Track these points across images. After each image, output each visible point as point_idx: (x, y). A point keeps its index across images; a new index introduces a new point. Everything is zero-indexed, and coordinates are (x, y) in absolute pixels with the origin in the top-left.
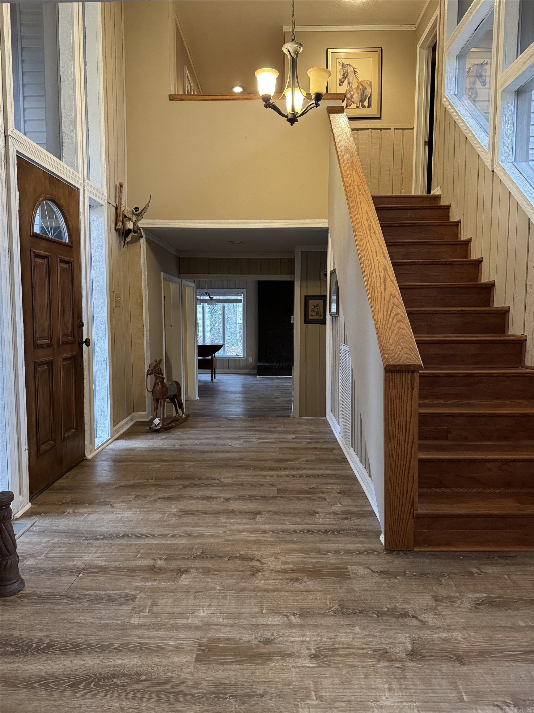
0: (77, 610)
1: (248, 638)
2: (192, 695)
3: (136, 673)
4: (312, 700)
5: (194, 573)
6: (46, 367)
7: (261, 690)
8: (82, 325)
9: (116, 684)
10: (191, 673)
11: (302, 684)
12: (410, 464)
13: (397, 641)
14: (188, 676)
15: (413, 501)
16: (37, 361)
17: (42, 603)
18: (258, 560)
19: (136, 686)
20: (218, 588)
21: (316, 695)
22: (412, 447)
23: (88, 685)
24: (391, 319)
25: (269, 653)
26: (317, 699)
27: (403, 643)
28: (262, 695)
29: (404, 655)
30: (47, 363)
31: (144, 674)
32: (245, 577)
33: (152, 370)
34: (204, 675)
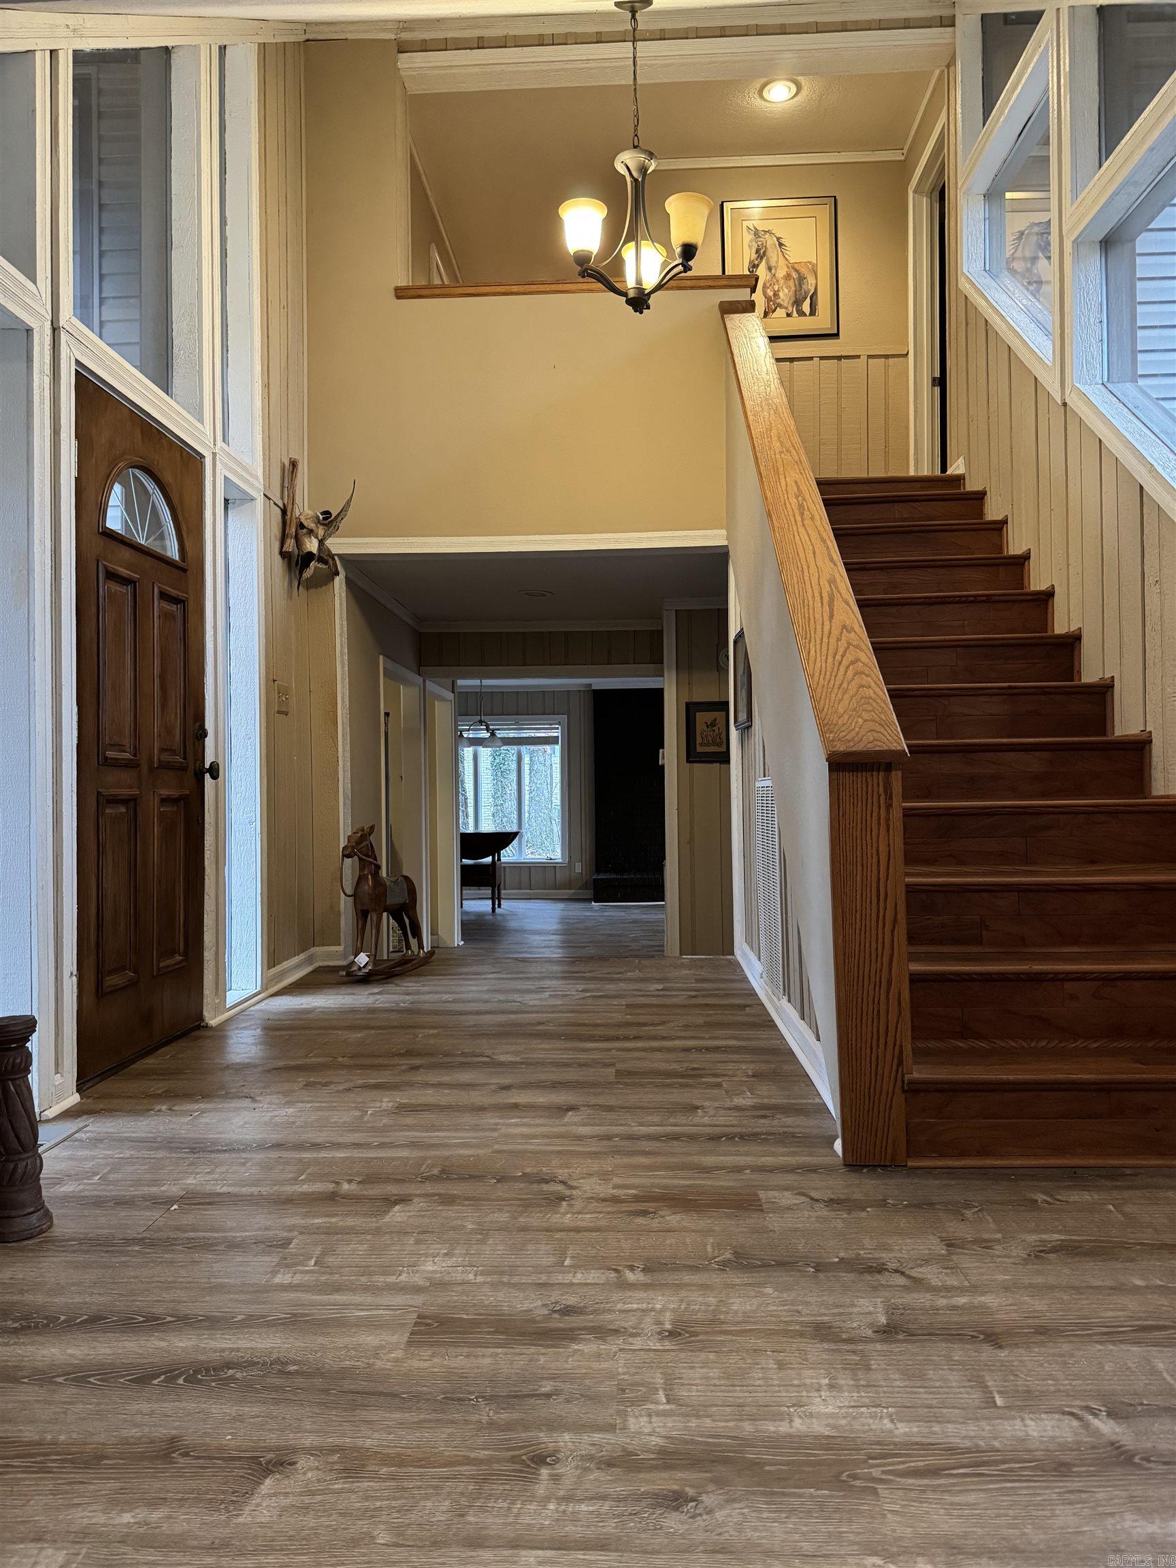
0: (161, 1262)
1: (527, 1305)
2: (396, 1395)
3: (277, 1361)
4: (657, 1403)
5: (419, 1204)
6: (123, 810)
7: (547, 1387)
8: (204, 734)
9: (232, 1378)
10: (397, 1360)
11: (637, 1378)
12: (890, 970)
13: (856, 1310)
14: (389, 1365)
15: (901, 1052)
16: (105, 792)
17: (86, 1252)
18: (561, 1182)
19: (278, 1381)
20: (470, 1227)
21: (667, 1396)
22: (893, 931)
23: (171, 1379)
24: (842, 669)
25: (572, 1330)
26: (668, 1402)
27: (870, 1313)
28: (548, 1396)
29: (869, 1333)
30: (125, 801)
31: (295, 1363)
32: (530, 1209)
33: (353, 847)
34: (426, 1364)
